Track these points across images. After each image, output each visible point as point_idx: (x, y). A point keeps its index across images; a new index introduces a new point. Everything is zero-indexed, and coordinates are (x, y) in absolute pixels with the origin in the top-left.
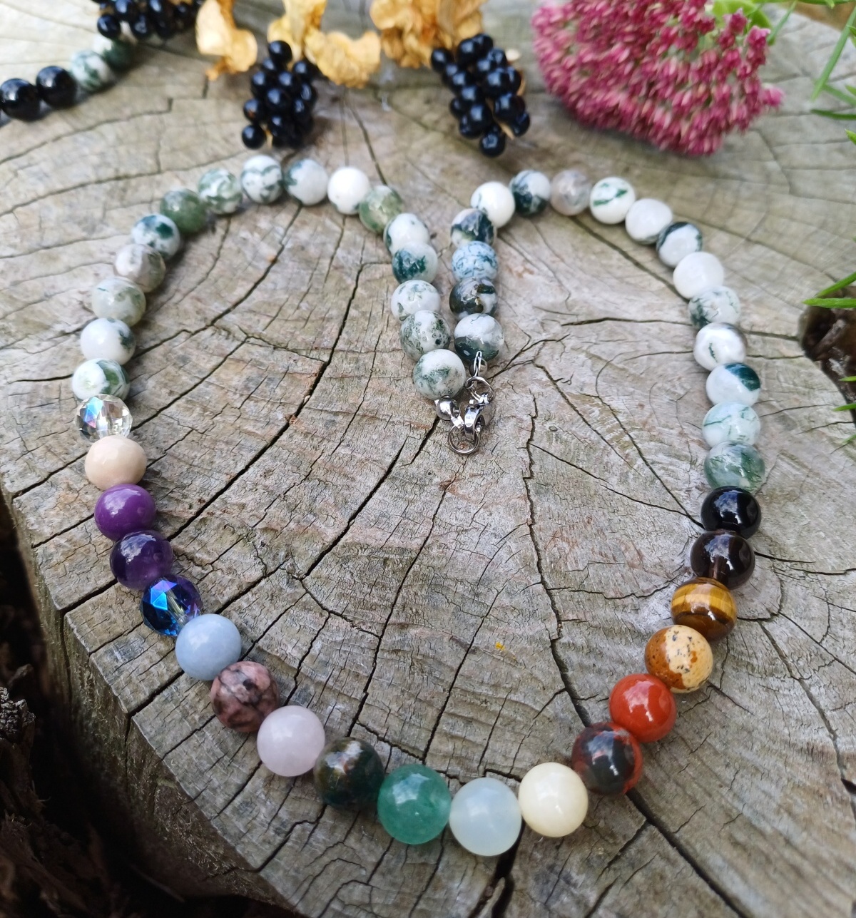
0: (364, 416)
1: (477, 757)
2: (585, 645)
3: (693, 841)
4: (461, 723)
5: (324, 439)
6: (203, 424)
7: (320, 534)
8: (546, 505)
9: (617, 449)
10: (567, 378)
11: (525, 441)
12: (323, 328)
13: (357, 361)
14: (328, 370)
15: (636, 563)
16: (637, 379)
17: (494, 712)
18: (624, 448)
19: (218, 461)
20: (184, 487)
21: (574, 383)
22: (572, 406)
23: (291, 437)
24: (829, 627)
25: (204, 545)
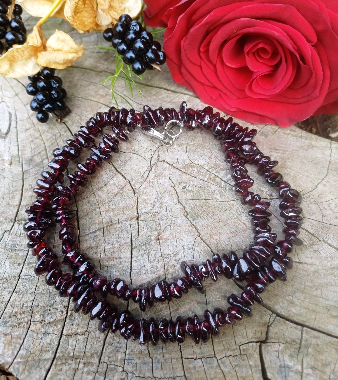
0: (107, 226)
1: (234, 344)
3: (320, 325)
5: (97, 247)
8: (200, 223)
9: (212, 183)
10: (176, 161)
11: (176, 199)
13: (89, 202)
14: (79, 214)
15: (245, 228)
18: (214, 180)
20: (53, 305)
21: (180, 162)
22: (184, 173)
24: (322, 213)
25: (78, 325)
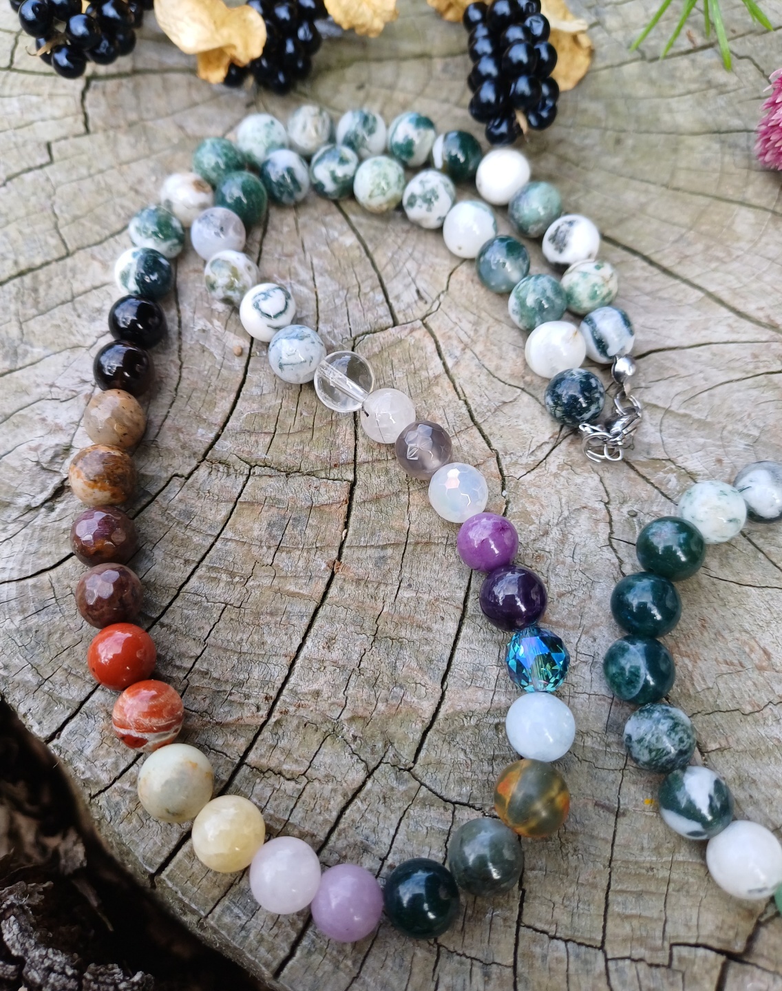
0: (417, 543)
1: (658, 933)
2: (736, 776)
4: (632, 899)
5: (380, 583)
6: (236, 595)
7: (415, 710)
11: (606, 536)
12: (335, 435)
13: (387, 472)
14: (358, 492)
15: (764, 664)
16: (703, 424)
17: (663, 879)
19: (269, 640)
20: (241, 684)
21: (637, 447)
22: (643, 477)
23: (342, 589)
25: (288, 753)
